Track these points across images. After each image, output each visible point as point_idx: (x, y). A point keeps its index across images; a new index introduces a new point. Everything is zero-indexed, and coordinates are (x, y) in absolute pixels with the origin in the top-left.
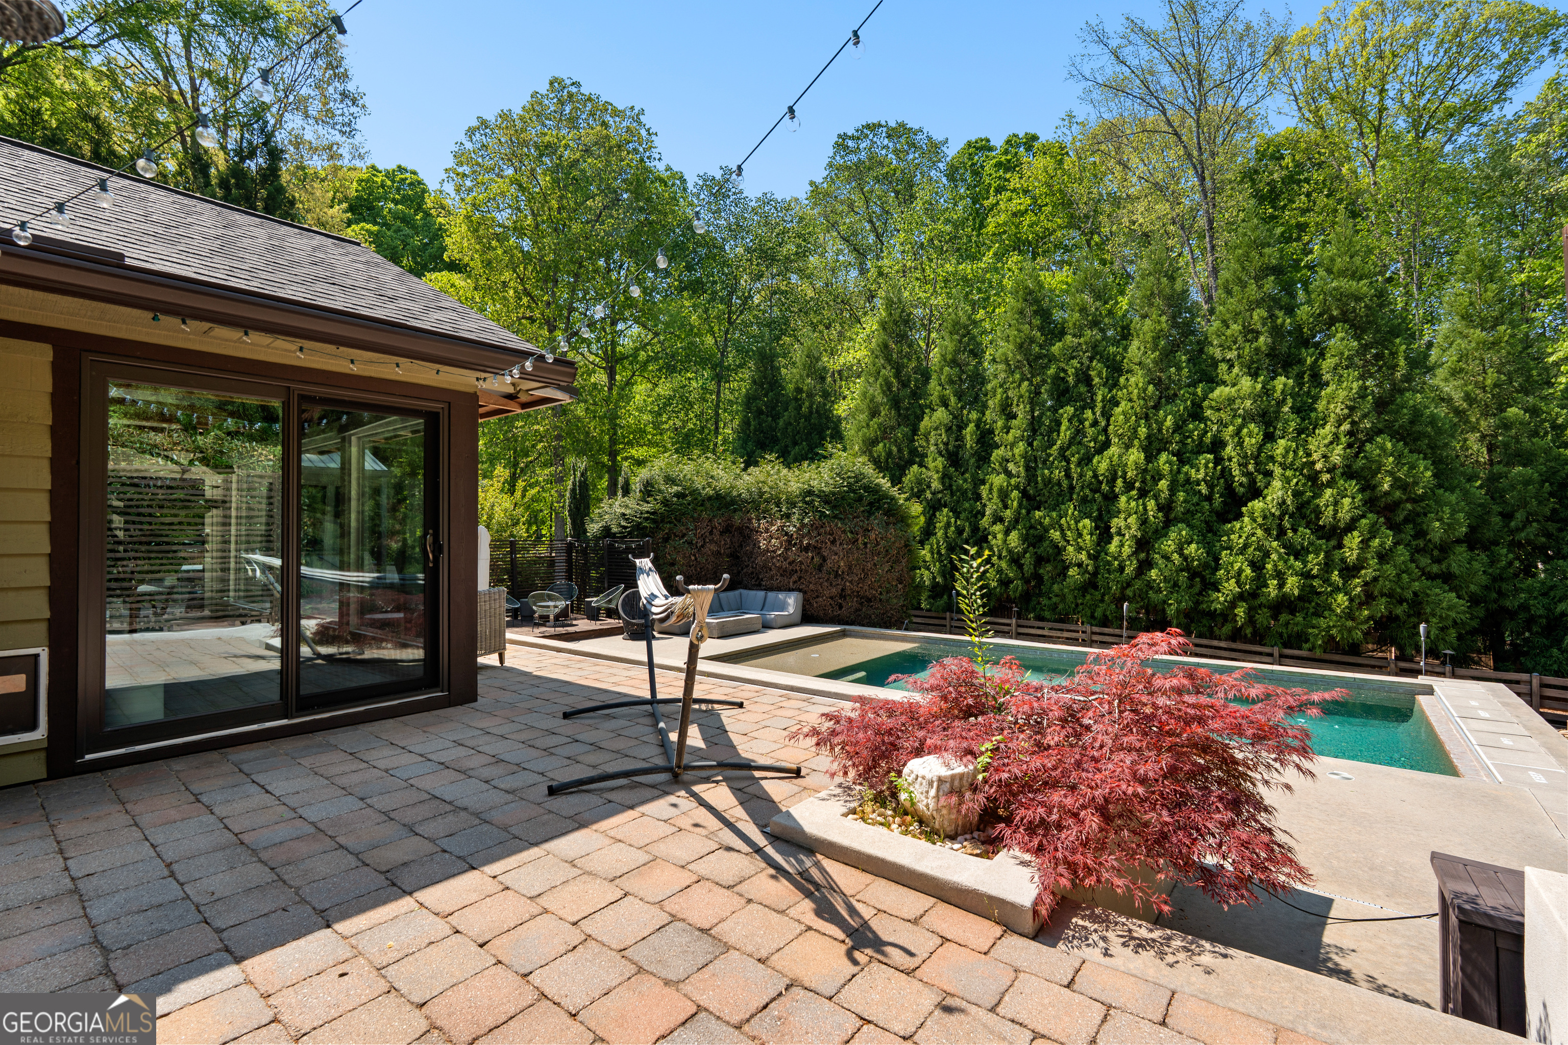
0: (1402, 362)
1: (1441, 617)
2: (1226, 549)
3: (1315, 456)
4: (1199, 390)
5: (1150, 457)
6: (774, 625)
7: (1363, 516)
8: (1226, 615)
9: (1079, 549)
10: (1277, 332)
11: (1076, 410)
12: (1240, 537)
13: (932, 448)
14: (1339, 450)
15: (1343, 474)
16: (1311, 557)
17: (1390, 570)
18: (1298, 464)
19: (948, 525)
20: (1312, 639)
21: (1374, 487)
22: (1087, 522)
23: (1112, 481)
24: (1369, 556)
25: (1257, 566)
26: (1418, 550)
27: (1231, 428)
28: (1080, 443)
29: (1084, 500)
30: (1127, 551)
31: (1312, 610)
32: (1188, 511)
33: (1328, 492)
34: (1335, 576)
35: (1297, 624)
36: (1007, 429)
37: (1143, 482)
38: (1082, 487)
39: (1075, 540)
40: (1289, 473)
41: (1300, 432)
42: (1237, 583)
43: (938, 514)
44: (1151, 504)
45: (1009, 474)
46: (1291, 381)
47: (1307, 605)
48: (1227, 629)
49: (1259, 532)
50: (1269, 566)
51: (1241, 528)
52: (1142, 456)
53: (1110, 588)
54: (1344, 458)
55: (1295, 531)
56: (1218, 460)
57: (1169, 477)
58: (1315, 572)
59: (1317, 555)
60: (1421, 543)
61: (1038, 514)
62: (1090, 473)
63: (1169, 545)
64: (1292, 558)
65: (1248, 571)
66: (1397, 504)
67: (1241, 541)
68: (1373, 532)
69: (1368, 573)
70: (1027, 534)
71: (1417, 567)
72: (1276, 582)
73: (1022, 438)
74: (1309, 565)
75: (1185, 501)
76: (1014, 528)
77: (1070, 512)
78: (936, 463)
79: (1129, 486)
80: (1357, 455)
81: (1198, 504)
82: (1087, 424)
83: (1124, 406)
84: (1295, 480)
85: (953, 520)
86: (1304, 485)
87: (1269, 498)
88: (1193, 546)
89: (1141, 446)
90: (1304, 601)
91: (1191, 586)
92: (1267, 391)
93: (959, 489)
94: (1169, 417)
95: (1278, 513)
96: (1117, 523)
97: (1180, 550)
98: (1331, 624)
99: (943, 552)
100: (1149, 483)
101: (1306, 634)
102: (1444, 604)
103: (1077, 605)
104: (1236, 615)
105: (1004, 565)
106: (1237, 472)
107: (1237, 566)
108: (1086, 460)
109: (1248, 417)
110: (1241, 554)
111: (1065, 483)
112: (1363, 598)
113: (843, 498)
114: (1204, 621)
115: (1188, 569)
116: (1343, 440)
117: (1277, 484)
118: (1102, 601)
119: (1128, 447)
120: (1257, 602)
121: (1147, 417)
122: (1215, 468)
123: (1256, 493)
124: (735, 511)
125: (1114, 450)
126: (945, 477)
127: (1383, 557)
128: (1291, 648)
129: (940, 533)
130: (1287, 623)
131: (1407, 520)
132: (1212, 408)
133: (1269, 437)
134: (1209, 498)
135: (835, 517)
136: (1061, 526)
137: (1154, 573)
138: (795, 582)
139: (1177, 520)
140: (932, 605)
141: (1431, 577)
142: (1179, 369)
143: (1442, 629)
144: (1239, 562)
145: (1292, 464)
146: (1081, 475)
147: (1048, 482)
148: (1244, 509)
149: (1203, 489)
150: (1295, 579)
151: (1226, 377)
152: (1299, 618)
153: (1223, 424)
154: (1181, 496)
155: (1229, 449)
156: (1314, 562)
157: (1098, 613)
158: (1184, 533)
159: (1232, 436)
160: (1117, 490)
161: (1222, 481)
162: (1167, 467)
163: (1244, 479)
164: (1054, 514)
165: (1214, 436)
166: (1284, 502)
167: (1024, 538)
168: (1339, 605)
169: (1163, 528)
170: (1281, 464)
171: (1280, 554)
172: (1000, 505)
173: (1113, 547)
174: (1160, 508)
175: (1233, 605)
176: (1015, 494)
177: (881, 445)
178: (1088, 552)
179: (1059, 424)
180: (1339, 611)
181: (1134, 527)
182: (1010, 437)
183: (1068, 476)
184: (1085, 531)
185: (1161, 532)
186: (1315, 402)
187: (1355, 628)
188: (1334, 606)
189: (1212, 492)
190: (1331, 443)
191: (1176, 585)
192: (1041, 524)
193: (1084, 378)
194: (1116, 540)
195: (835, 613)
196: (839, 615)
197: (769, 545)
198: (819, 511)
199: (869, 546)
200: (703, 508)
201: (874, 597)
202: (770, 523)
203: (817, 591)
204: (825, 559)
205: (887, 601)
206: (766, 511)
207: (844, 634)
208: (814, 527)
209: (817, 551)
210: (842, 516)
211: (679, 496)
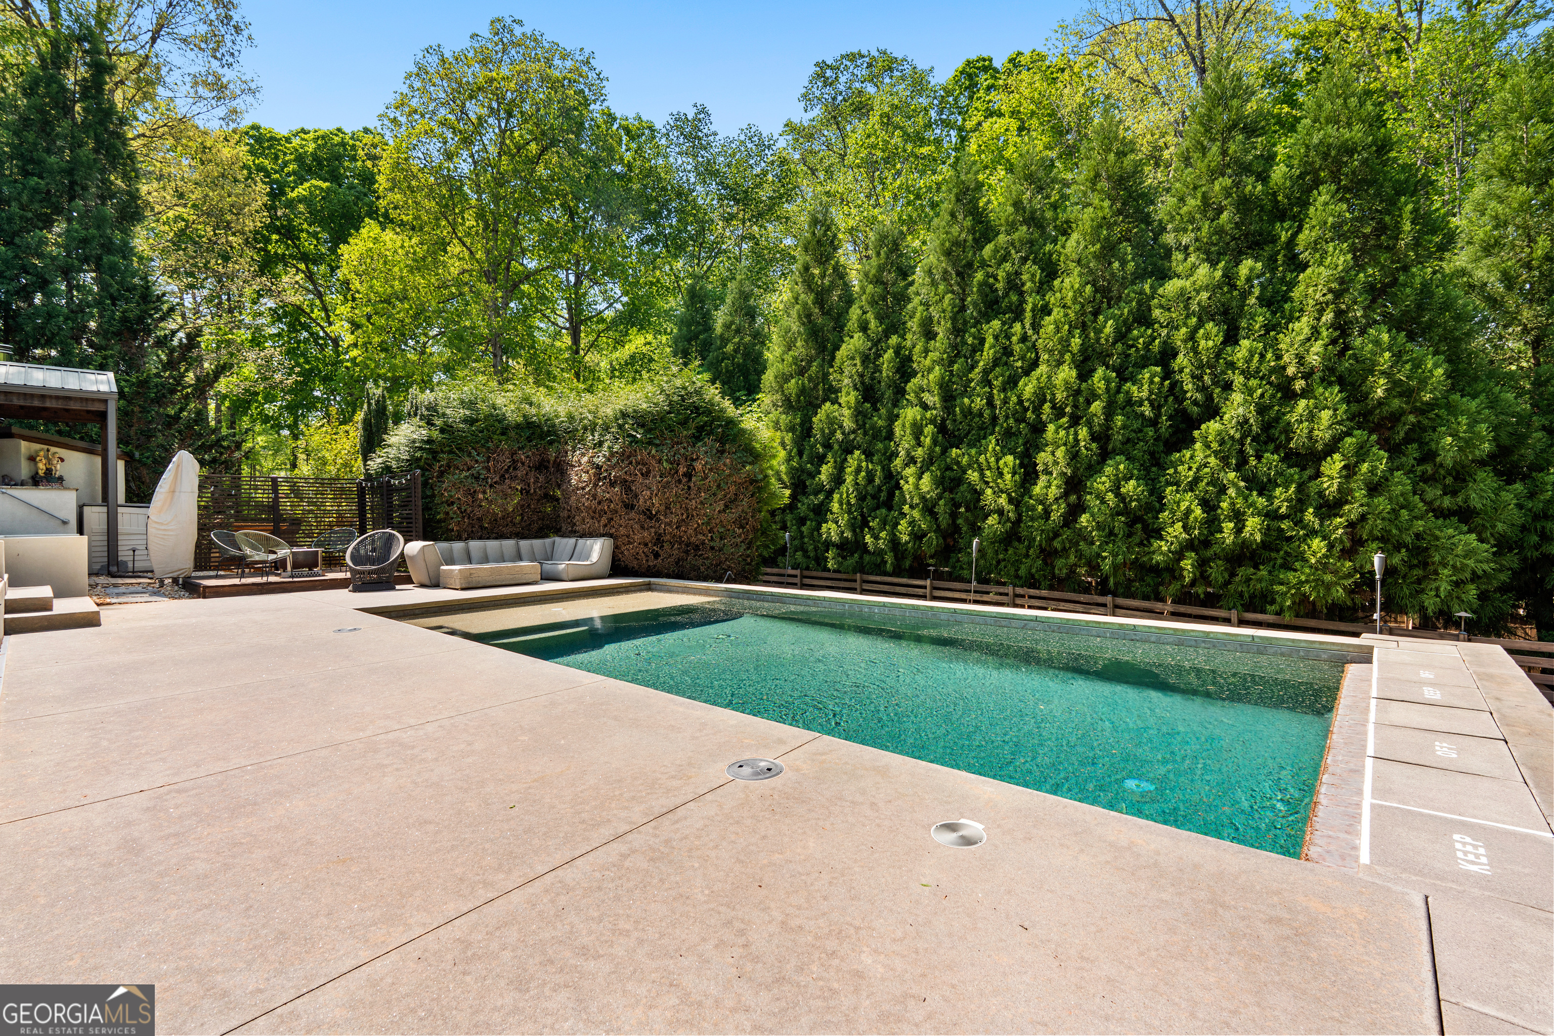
0: (1407, 226)
1: (1454, 567)
2: (1172, 484)
3: (1286, 358)
4: (1147, 288)
5: (1084, 374)
6: (564, 576)
7: (1349, 434)
8: (1172, 570)
9: (998, 492)
10: (1244, 204)
11: (1004, 323)
12: (1190, 469)
13: (846, 381)
14: (1317, 347)
15: (1323, 380)
16: (1278, 491)
17: (1382, 503)
18: (1264, 369)
19: (858, 470)
20: (1279, 599)
21: (1366, 396)
22: (1010, 459)
23: (1038, 409)
24: (1353, 485)
25: (1208, 505)
26: (1425, 479)
27: (1184, 330)
28: (1006, 364)
29: (1008, 434)
30: (1054, 492)
31: (1279, 561)
32: (1128, 440)
33: (1302, 403)
34: (1309, 515)
35: (1260, 580)
36: (926, 351)
37: (1075, 406)
38: (1007, 417)
39: (995, 481)
40: (1253, 382)
41: (1269, 328)
42: (1184, 527)
43: (849, 457)
44: (1083, 433)
45: (925, 407)
46: (1259, 265)
47: (1273, 555)
48: (1174, 587)
49: (1213, 461)
50: (1224, 505)
51: (1192, 458)
52: (1074, 373)
53: (1034, 539)
54: (1325, 357)
55: (1259, 457)
56: (1168, 374)
57: (1105, 397)
58: (1283, 510)
59: (1287, 488)
60: (1429, 468)
61: (954, 452)
62: (1014, 399)
63: (1102, 483)
64: (1255, 493)
65: (1198, 512)
66: (1396, 418)
67: (1191, 473)
68: (1362, 453)
69: (1353, 510)
70: (943, 477)
71: (1422, 500)
72: (1232, 525)
73: (940, 362)
74: (1277, 502)
75: (1124, 427)
76: (928, 469)
77: (990, 448)
78: (849, 397)
79: (1059, 412)
80: (1342, 353)
81: (1141, 431)
82: (1014, 339)
83: (1057, 313)
84: (1259, 391)
85: (864, 464)
86: (1273, 396)
87: (1226, 417)
88: (1132, 483)
89: (1073, 361)
90: (1271, 550)
91: (1130, 535)
92: (1229, 278)
93: (873, 427)
94: (1110, 322)
95: (1238, 436)
96: (1043, 458)
97: (1116, 489)
98: (1303, 578)
99: (853, 501)
100: (1082, 406)
101: (1273, 593)
102: (1460, 550)
103: (999, 562)
104: (1182, 569)
105: (916, 514)
106: (1190, 386)
107: (1184, 506)
108: (1012, 382)
109: (1205, 315)
110: (1192, 490)
111: (987, 413)
112: (1348, 545)
113: (662, 419)
114: (1148, 579)
115: (1126, 512)
116: (1325, 334)
117: (1237, 397)
118: (1027, 556)
119: (1060, 363)
120: (1209, 553)
121: (1084, 327)
122: (1162, 384)
123: (1212, 411)
124: (551, 443)
125: (1043, 369)
126: (859, 415)
127: (1374, 488)
128: (1255, 611)
129: (849, 479)
130: (1248, 580)
131: (1408, 440)
132: (1161, 306)
133: (1231, 338)
134: (1154, 422)
135: (650, 443)
136: (980, 465)
137: (1084, 519)
138: (605, 526)
139: (1115, 452)
140: (840, 564)
141: (1441, 514)
142: (1124, 263)
143: (1457, 584)
144: (1188, 501)
145: (1258, 370)
146: (1005, 402)
147: (968, 413)
148: (1196, 433)
149: (1147, 410)
150: (1257, 519)
151: (1180, 269)
152: (1263, 573)
153: (1172, 326)
154: (1119, 420)
155: (1181, 357)
156: (1282, 497)
157: (1022, 572)
158: (1122, 467)
159: (1185, 341)
160: (1044, 417)
161: (1171, 399)
162: (1102, 385)
163: (1198, 396)
164: (973, 451)
165: (1165, 342)
166: (1246, 421)
167: (939, 482)
168: (1314, 554)
169: (1098, 463)
170: (1243, 372)
171: (1238, 489)
172: (913, 442)
173: (1037, 490)
174: (1094, 437)
175: (1179, 555)
176: (929, 429)
177: (793, 381)
178: (1009, 495)
179: (982, 341)
180: (1313, 561)
181: (1062, 462)
182: (928, 362)
183: (990, 403)
184: (1006, 470)
185: (1094, 469)
186: (1290, 290)
187: (1336, 584)
188: (1308, 554)
189: (1158, 416)
190: (1309, 339)
191: (1111, 533)
192: (958, 463)
193: (1014, 284)
194: (1043, 480)
195: (651, 564)
196: (655, 566)
197: (580, 481)
198: (630, 435)
199: (694, 479)
200: (504, 437)
201: (703, 543)
202: (583, 455)
203: (628, 536)
204: (636, 496)
205: (720, 550)
206: (582, 440)
207: (649, 588)
208: (625, 456)
209: (626, 485)
210: (658, 442)
211: (469, 421)
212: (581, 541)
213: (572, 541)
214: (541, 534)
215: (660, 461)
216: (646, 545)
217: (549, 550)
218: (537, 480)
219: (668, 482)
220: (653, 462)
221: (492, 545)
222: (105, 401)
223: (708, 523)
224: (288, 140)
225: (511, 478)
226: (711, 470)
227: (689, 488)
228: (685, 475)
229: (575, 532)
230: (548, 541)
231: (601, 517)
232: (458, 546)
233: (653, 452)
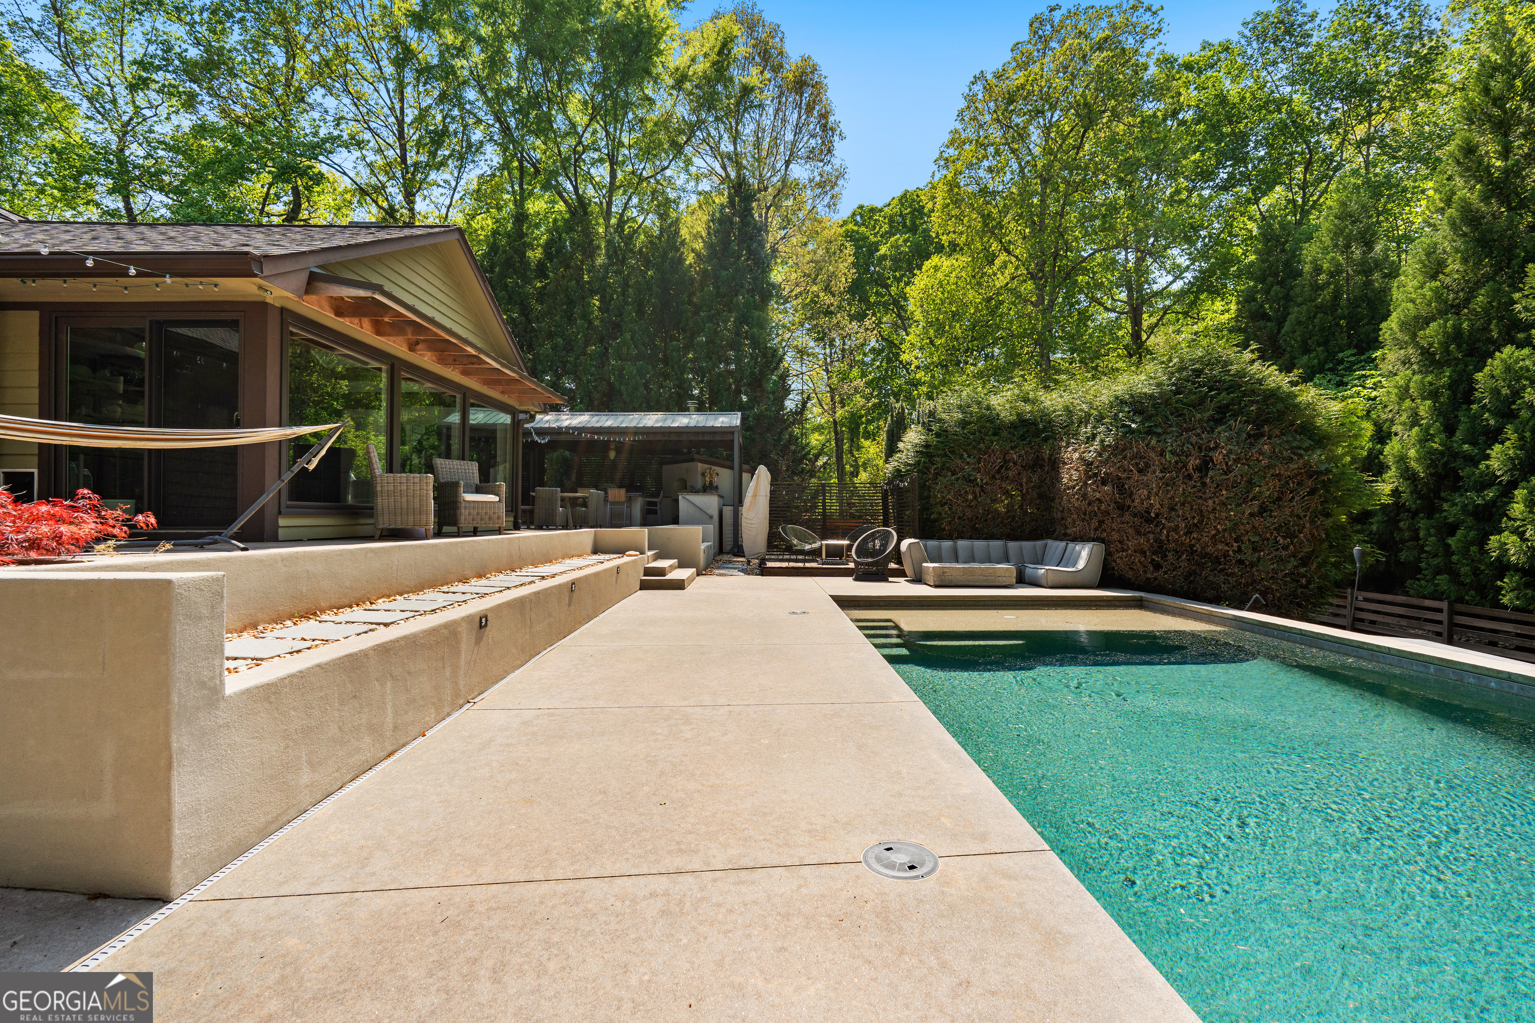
6: (1044, 582)
113: (1167, 402)
124: (1046, 439)
135: (1150, 432)
138: (1096, 529)
195: (1149, 576)
196: (1156, 579)
197: (1070, 479)
198: (1124, 426)
199: (1211, 473)
200: (996, 438)
201: (1226, 555)
202: (1075, 450)
203: (1121, 542)
204: (1131, 494)
205: (1252, 565)
206: (1076, 435)
207: (1139, 604)
208: (1117, 450)
209: (1119, 484)
210: (1159, 430)
211: (963, 424)
212: (1071, 545)
213: (1063, 544)
214: (1034, 536)
215: (1162, 454)
216: (1143, 553)
217: (1039, 552)
218: (1029, 480)
219: (1172, 479)
220: (1152, 454)
221: (979, 544)
222: (733, 433)
223: (1234, 529)
224: (881, 210)
225: (1002, 479)
226: (1237, 461)
227: (1204, 484)
228: (1198, 469)
229: (1066, 534)
230: (1039, 543)
231: (1091, 519)
232: (947, 544)
233: (1153, 442)
